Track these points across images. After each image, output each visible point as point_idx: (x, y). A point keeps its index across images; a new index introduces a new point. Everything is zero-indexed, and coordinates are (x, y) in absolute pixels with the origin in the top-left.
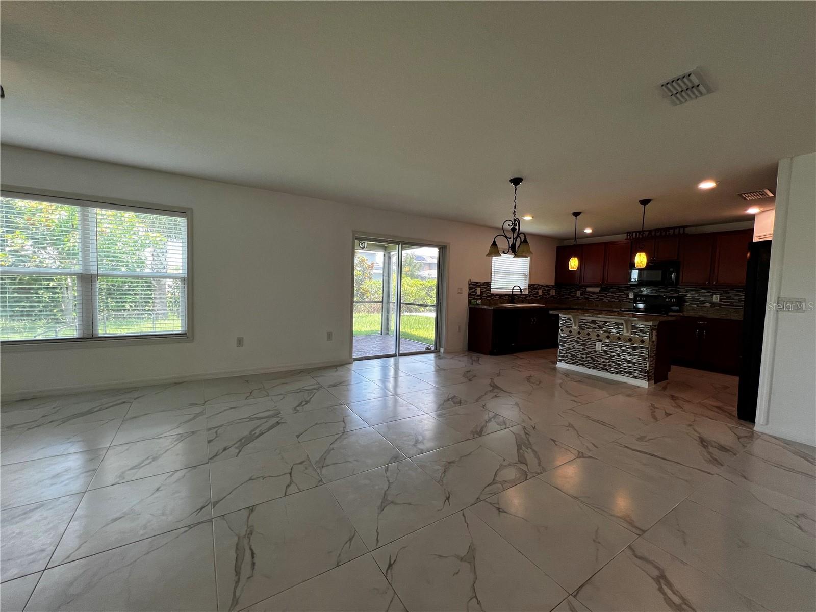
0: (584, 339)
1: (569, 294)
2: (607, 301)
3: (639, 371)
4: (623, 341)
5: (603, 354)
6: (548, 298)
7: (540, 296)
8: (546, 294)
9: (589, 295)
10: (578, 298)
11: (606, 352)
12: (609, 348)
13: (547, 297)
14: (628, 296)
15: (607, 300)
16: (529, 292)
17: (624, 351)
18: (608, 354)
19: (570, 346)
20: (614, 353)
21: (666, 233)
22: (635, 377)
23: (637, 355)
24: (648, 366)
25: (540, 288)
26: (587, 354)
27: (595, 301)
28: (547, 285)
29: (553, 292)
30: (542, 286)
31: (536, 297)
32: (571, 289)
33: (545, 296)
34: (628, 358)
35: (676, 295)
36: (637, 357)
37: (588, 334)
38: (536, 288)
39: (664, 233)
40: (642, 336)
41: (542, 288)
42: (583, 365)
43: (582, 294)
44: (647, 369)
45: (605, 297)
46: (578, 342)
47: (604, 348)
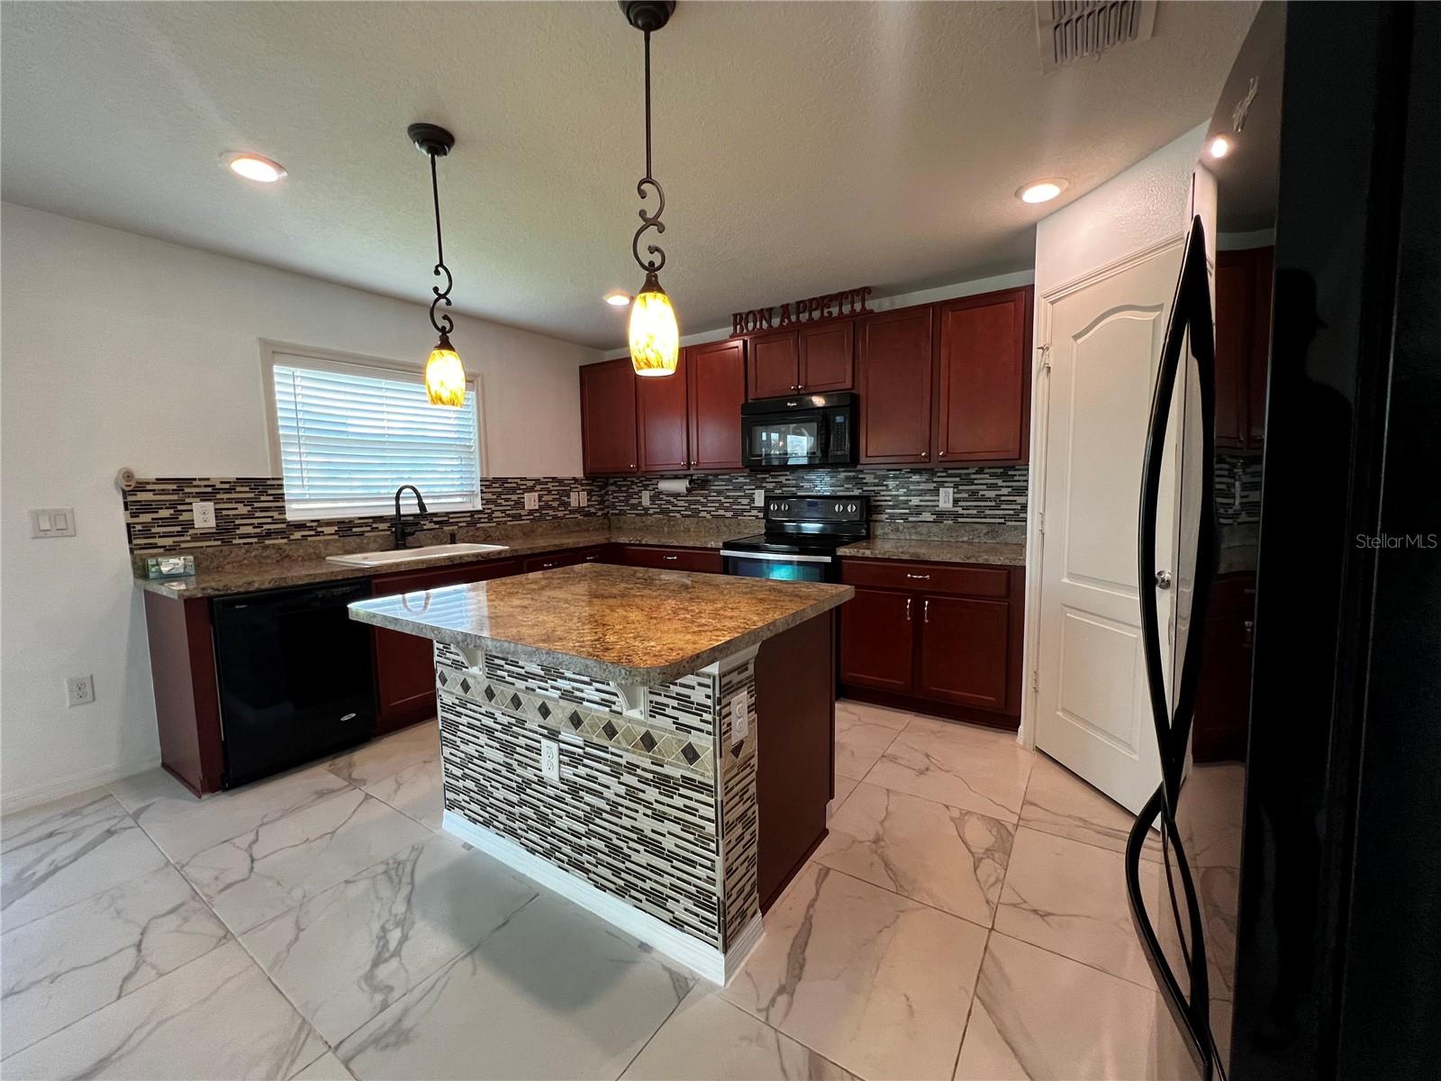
0: (505, 720)
1: (626, 502)
2: (708, 516)
3: (689, 895)
4: (624, 745)
5: (568, 798)
6: (563, 518)
7: (531, 512)
8: (555, 504)
9: (669, 502)
10: (646, 509)
11: (575, 790)
12: (582, 771)
13: (560, 514)
14: (753, 500)
15: (709, 512)
16: (486, 502)
17: (632, 793)
18: (580, 799)
19: (471, 749)
20: (599, 795)
21: (822, 313)
22: (677, 923)
23: (676, 821)
24: (719, 875)
25: (531, 489)
26: (520, 789)
27: (683, 516)
28: (554, 479)
29: (578, 499)
30: (538, 481)
31: (518, 517)
32: (629, 487)
33: (551, 512)
34: (647, 825)
35: (856, 492)
36: (677, 829)
37: (516, 702)
38: (513, 491)
39: (816, 315)
40: (688, 728)
41: (538, 487)
42: (513, 833)
43: (653, 499)
44: (717, 889)
45: (704, 505)
46: (490, 732)
47: (568, 772)
